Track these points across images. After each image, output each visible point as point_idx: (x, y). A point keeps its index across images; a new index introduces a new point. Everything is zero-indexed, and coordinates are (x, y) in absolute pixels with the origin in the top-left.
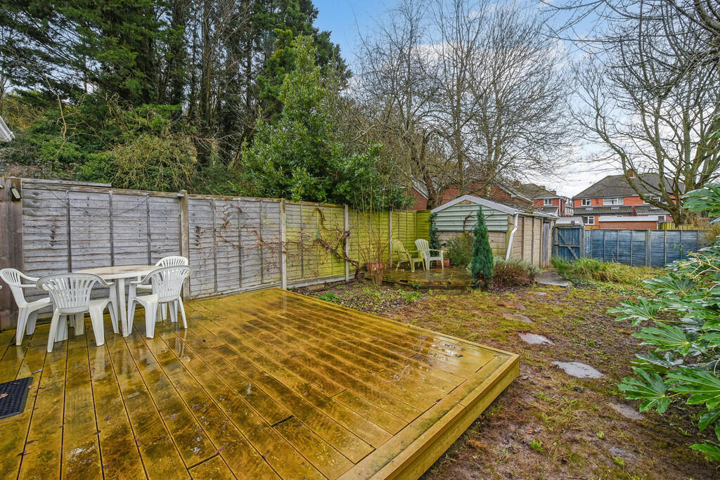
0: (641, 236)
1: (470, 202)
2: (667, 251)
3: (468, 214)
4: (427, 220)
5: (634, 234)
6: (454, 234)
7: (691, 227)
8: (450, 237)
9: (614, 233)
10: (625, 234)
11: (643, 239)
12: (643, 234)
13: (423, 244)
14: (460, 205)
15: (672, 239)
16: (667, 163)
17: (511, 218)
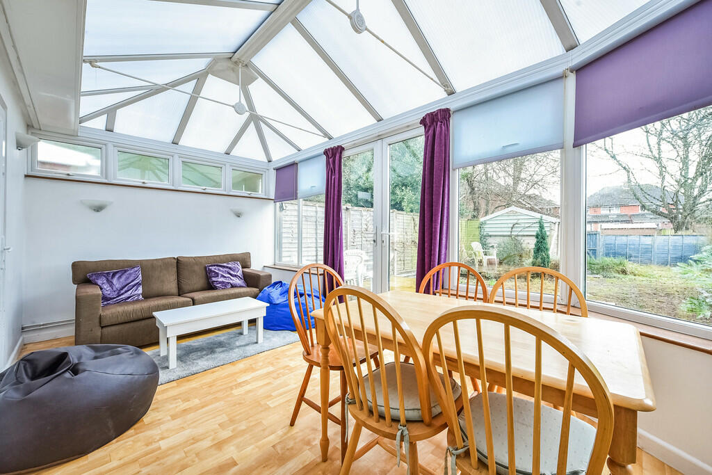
0: (648, 241)
1: (516, 212)
2: (671, 252)
3: (515, 222)
4: (477, 226)
5: (643, 239)
6: (502, 237)
7: (689, 232)
8: (498, 240)
9: (624, 238)
10: (634, 239)
11: (650, 243)
12: (650, 238)
13: (477, 246)
14: (508, 214)
15: (676, 243)
16: (668, 177)
17: (553, 225)
